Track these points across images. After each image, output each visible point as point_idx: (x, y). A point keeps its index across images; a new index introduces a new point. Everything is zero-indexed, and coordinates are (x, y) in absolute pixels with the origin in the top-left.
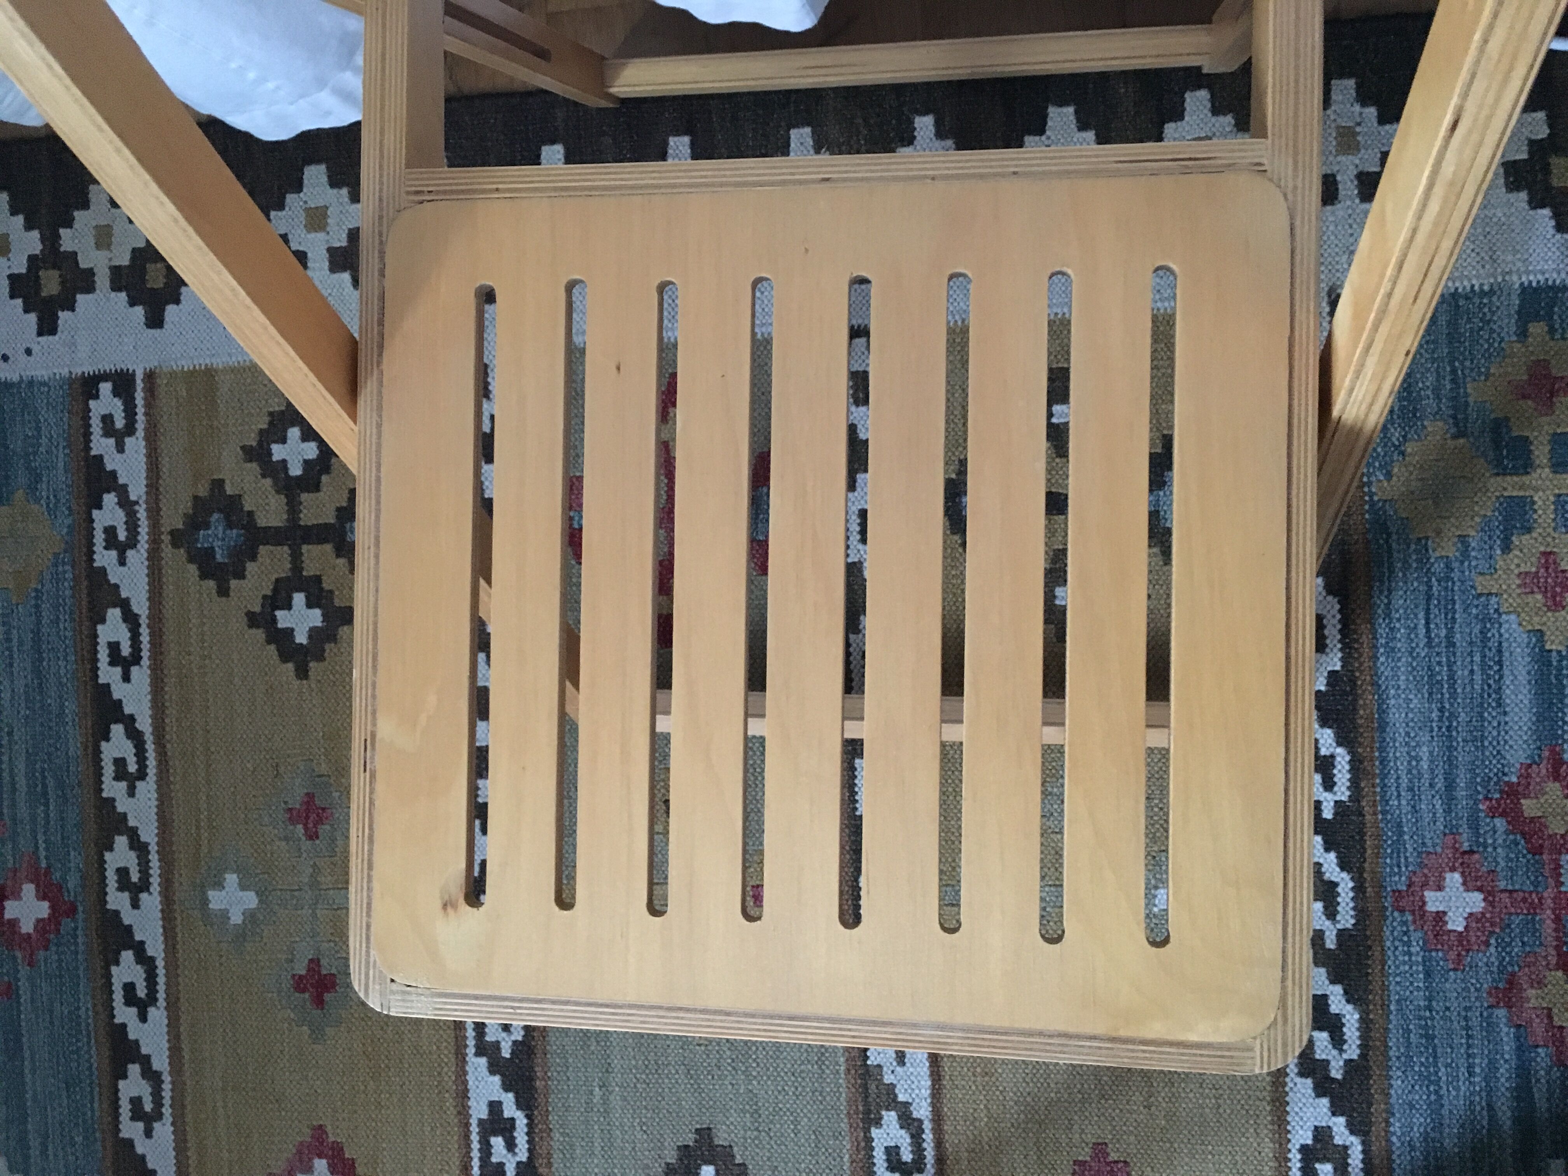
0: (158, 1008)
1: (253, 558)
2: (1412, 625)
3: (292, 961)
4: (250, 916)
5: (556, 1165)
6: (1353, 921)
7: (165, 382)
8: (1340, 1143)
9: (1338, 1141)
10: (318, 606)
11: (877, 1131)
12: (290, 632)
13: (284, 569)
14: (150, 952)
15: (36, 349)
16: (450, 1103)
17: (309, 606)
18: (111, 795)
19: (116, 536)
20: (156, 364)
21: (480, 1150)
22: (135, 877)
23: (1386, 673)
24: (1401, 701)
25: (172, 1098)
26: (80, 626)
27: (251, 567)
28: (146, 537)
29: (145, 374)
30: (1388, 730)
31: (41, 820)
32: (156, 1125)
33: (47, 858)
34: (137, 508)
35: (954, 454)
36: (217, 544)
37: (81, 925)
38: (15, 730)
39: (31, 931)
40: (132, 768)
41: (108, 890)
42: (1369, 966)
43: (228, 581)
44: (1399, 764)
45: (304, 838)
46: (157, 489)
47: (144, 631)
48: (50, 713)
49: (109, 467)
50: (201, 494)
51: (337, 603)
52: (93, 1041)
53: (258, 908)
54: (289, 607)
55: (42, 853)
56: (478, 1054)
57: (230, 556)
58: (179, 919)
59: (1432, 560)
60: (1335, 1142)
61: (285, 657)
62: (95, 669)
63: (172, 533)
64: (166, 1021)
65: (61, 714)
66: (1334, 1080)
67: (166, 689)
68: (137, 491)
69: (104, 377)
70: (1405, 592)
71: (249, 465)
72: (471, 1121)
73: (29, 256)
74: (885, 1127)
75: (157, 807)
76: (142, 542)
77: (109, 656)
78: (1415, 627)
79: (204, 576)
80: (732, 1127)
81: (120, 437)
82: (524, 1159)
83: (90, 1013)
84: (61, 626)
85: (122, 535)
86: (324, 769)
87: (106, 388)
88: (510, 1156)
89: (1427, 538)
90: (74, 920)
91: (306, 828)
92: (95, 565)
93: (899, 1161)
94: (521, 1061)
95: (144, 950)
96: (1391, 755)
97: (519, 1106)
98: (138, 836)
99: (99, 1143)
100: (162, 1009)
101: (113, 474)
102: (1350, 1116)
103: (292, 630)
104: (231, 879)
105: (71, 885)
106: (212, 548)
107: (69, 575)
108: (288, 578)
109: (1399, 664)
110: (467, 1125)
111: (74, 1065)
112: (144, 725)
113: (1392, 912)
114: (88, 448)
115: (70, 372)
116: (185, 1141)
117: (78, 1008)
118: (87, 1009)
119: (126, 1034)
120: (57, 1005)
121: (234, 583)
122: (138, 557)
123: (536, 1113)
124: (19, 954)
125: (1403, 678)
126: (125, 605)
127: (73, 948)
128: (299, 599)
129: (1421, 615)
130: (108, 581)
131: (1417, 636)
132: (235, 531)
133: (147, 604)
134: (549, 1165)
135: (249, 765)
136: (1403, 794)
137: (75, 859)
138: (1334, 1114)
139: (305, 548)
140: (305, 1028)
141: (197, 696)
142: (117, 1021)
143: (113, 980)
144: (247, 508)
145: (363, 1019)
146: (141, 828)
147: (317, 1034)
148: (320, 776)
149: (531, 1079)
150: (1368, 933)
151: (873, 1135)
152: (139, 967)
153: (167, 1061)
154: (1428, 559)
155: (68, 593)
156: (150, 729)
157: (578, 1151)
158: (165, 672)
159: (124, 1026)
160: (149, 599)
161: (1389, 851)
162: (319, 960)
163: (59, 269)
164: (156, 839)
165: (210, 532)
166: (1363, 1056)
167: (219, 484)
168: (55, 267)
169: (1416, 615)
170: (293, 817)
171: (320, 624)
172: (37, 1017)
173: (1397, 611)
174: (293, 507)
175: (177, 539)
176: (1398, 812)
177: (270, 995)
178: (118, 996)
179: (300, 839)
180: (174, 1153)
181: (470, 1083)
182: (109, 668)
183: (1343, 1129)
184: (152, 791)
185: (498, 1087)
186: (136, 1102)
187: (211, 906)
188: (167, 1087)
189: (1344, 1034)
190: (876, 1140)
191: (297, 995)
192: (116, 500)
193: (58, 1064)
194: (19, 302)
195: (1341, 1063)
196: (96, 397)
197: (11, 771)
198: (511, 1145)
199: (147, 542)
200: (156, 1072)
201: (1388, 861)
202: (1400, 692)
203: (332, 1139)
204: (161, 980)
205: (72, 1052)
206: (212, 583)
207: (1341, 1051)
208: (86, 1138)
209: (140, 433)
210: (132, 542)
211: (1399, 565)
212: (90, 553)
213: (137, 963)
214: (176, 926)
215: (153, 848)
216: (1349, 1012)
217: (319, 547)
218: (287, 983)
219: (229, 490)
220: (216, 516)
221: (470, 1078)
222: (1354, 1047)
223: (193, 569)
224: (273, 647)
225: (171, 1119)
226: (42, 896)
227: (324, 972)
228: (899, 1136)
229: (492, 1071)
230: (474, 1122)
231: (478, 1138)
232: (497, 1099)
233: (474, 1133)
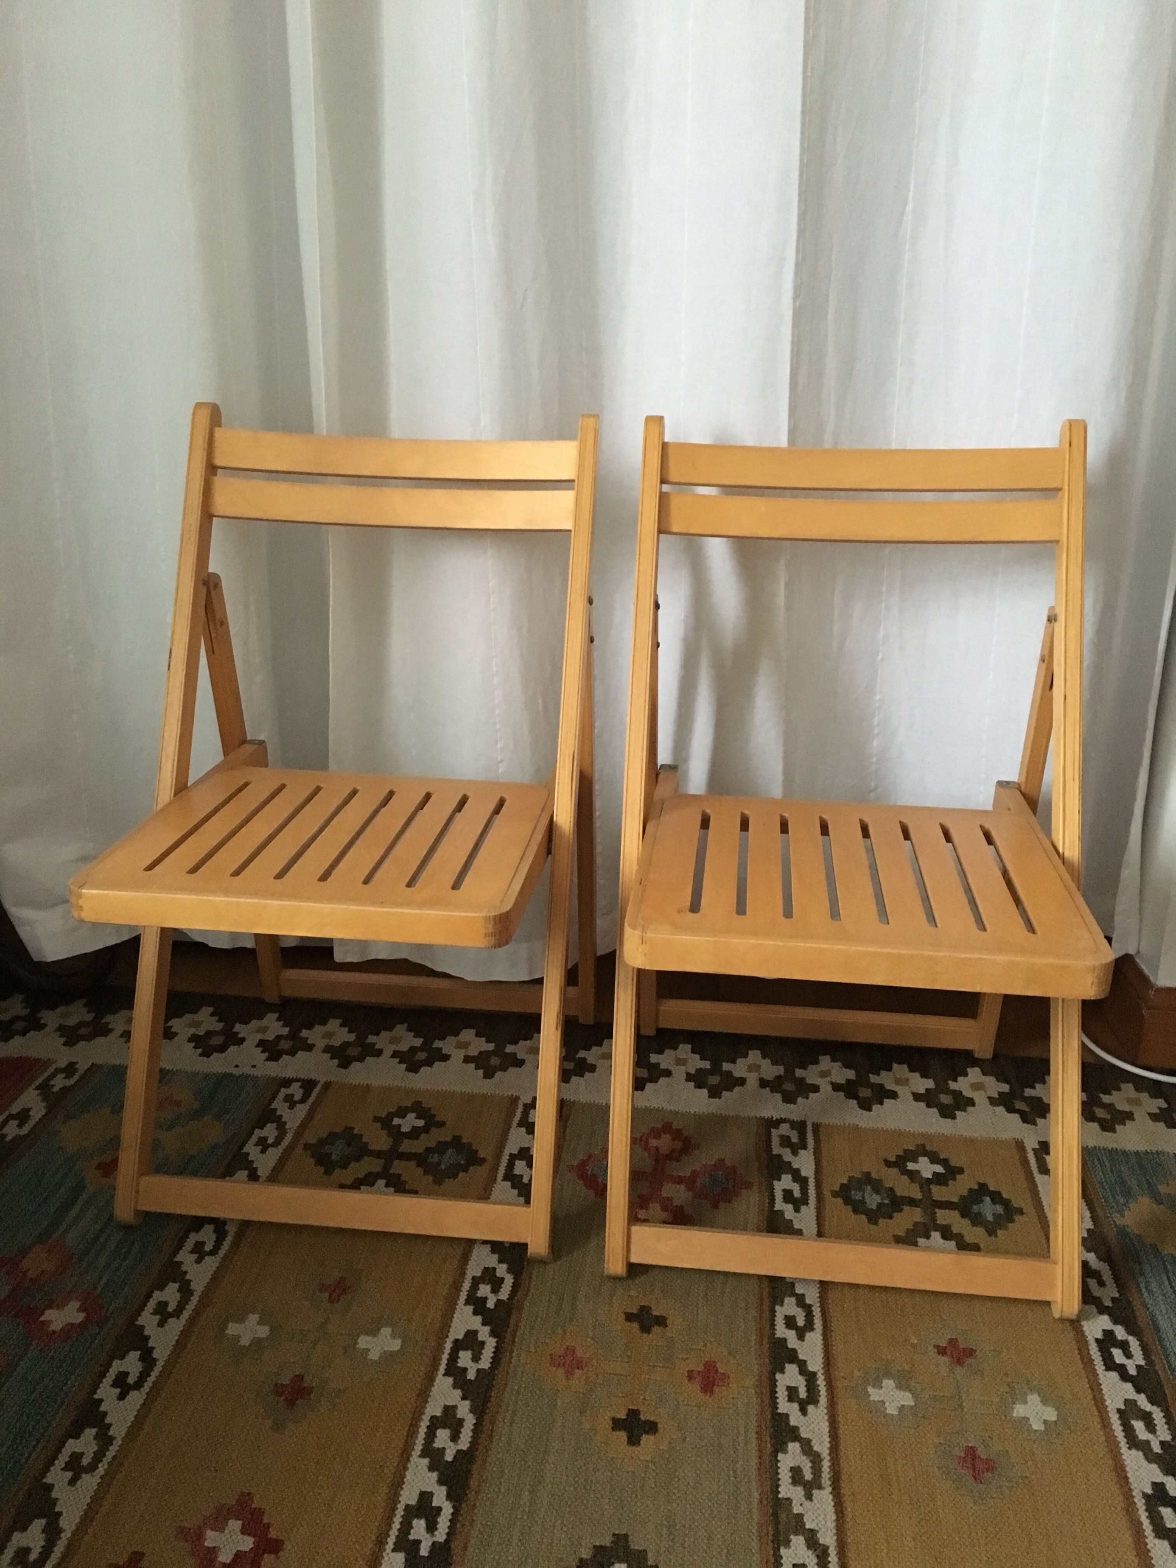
5: (471, 1550)
11: (786, 1551)
16: (384, 1490)
21: (399, 1530)
32: (85, 1476)
56: (423, 1455)
72: (399, 1506)
74: (793, 1548)
80: (648, 1537)
82: (441, 1541)
88: (428, 1536)
94: (460, 1465)
97: (449, 1497)
110: (394, 1509)
123: (463, 1505)
134: (465, 1548)
140: (269, 1420)
147: (278, 1426)
149: (467, 1479)
151: (782, 1554)
157: (495, 1542)
162: (304, 1376)
181: (408, 1477)
185: (433, 1482)
186: (76, 1457)
190: (784, 1558)
191: (273, 1396)
198: (431, 1528)
203: (255, 1505)
221: (409, 1473)
228: (806, 1556)
229: (431, 1468)
230: (401, 1508)
231: (401, 1520)
232: (429, 1490)
233: (398, 1516)
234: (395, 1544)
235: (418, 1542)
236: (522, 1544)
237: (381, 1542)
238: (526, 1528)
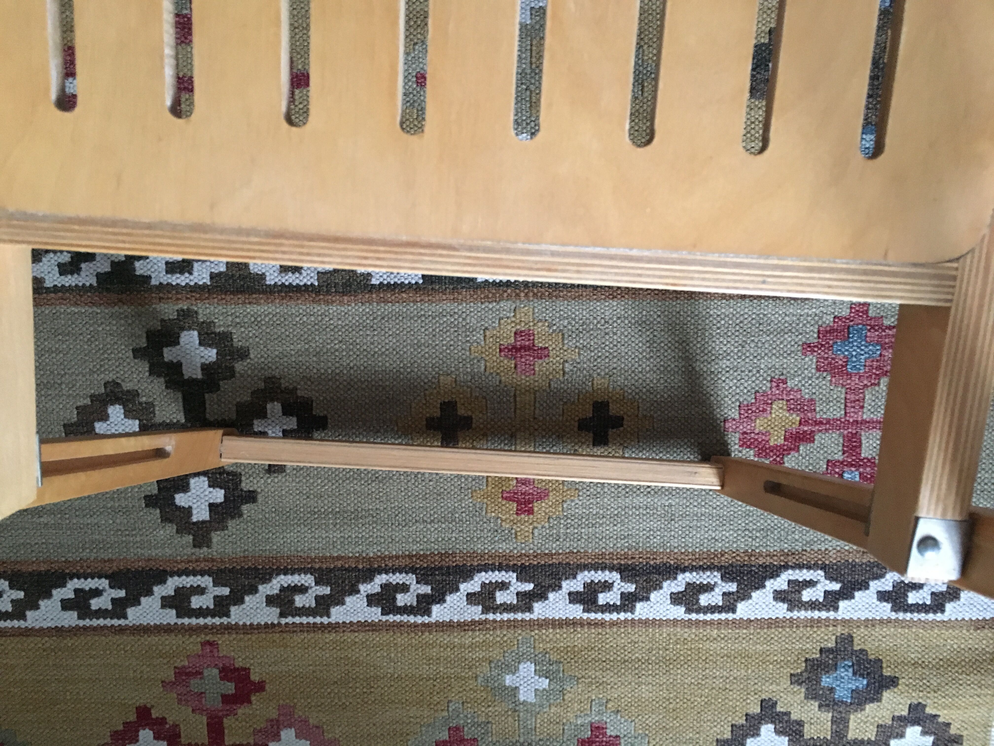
5: (110, 555)
11: (47, 282)
16: (69, 642)
21: (105, 618)
56: (23, 617)
72: (81, 625)
74: (43, 275)
80: (61, 406)
82: (107, 582)
88: (105, 594)
93: (71, 263)
94: (26, 583)
97: (63, 585)
110: (85, 628)
123: (67, 571)
134: (110, 560)
149: (40, 574)
151: (52, 285)
157: (97, 537)
181: (49, 625)
185: (49, 602)
190: (56, 283)
198: (97, 593)
203: (108, 740)
221: (45, 625)
228: (49, 264)
229: (36, 607)
230: (81, 623)
231: (94, 620)
232: (59, 603)
233: (91, 623)
234: (119, 619)
235: (113, 600)
236: (94, 514)
237: (121, 630)
238: (77, 513)
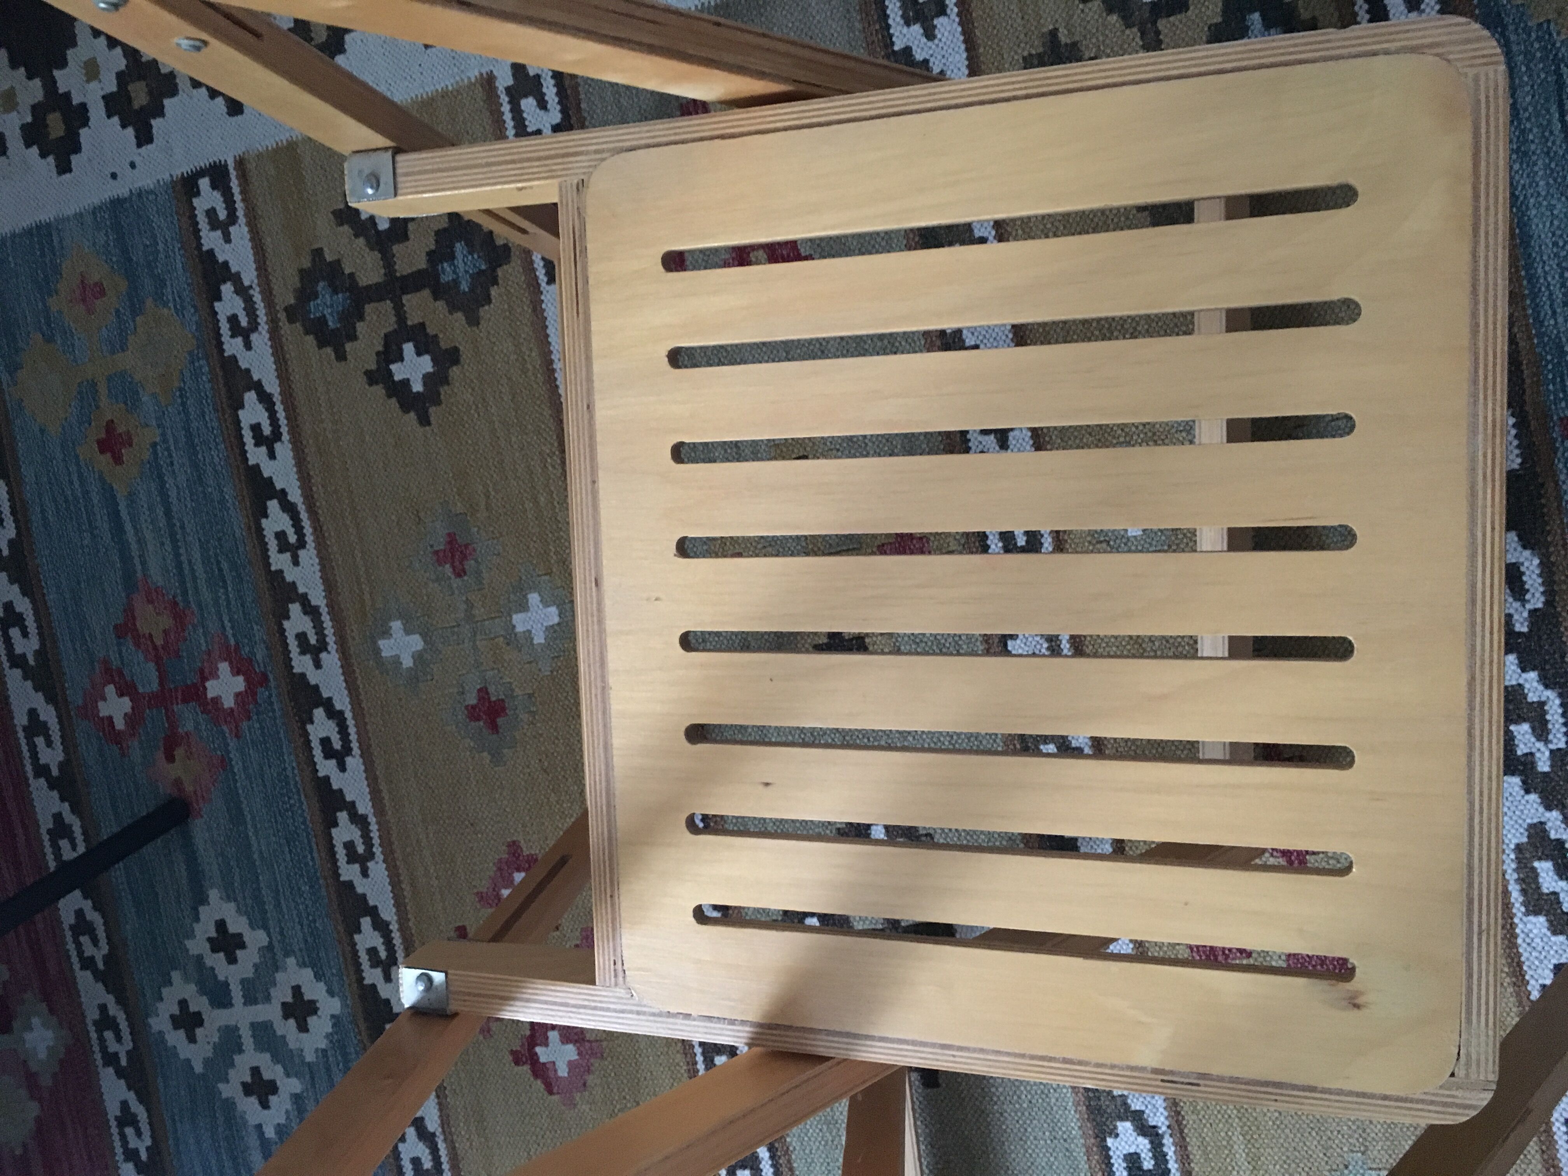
0: (354, 757)
1: (361, 318)
2: (1545, 123)
3: (463, 693)
4: (418, 657)
6: (1519, 460)
7: (254, 165)
8: (1535, 700)
9: (1532, 697)
10: (427, 352)
12: (406, 383)
13: (390, 324)
14: (338, 707)
15: (138, 160)
17: (419, 354)
18: (279, 567)
19: (238, 322)
20: (244, 149)
22: (313, 640)
23: (1522, 182)
24: (1543, 209)
25: (380, 837)
26: (223, 415)
27: (361, 327)
28: (265, 319)
29: (235, 161)
30: (1533, 243)
31: (222, 602)
32: (370, 864)
33: (234, 635)
34: (251, 292)
35: (1016, 53)
36: (328, 311)
37: (274, 692)
38: (186, 522)
39: (232, 705)
40: (292, 539)
41: (291, 655)
42: (1544, 506)
43: (343, 346)
44: (1549, 279)
45: (453, 577)
46: (266, 270)
47: (279, 407)
48: (212, 501)
49: (221, 259)
50: (305, 266)
51: (443, 345)
52: (303, 797)
53: (425, 650)
54: (401, 359)
55: (229, 632)
57: (340, 320)
58: (358, 671)
59: (1558, 45)
60: (1529, 700)
61: (405, 407)
62: (244, 453)
63: (286, 309)
64: (363, 768)
65: (222, 501)
66: (1520, 634)
67: (308, 459)
68: (249, 277)
69: (200, 173)
70: (1532, 86)
71: (341, 229)
73: (117, 74)
75: (320, 571)
76: (262, 324)
77: (253, 438)
78: (1549, 122)
79: (321, 344)
81: (223, 227)
83: (296, 771)
84: (207, 418)
85: (244, 322)
86: (459, 508)
87: (204, 183)
89: (1549, 21)
90: (267, 688)
91: (454, 567)
92: (226, 354)
95: (333, 706)
96: (1539, 271)
98: (309, 601)
99: (323, 889)
100: (358, 757)
101: (226, 264)
102: (1543, 669)
103: (408, 380)
104: (396, 625)
105: (259, 657)
106: (324, 316)
107: (206, 369)
108: (395, 331)
109: (1536, 169)
111: (290, 821)
112: (295, 496)
113: (1563, 442)
114: (199, 245)
115: (171, 176)
116: (398, 875)
117: (285, 769)
118: (293, 768)
119: (330, 784)
120: (266, 768)
121: (348, 346)
122: (261, 339)
124: (225, 728)
125: (1542, 183)
126: (258, 387)
127: (271, 714)
128: (408, 348)
129: (1554, 108)
130: (239, 367)
131: (1551, 133)
132: (340, 295)
133: (277, 382)
135: (393, 517)
136: (1559, 310)
137: (259, 632)
138: (1524, 670)
139: (405, 298)
140: (485, 754)
141: (336, 460)
142: (320, 774)
143: (311, 738)
144: (347, 271)
145: (535, 737)
146: (310, 593)
147: (497, 757)
148: (457, 515)
150: (1538, 470)
152: (330, 722)
153: (370, 804)
154: (1554, 45)
155: (208, 386)
156: (302, 500)
158: (304, 442)
159: (327, 779)
160: (278, 377)
161: (1550, 376)
162: (486, 689)
163: (144, 79)
164: (325, 601)
165: (319, 301)
166: (1548, 603)
167: (318, 253)
168: (141, 78)
169: (1548, 111)
170: (440, 558)
171: (431, 370)
172: (251, 783)
173: (1526, 110)
174: (388, 262)
175: (292, 313)
176: (1555, 332)
177: (449, 728)
178: (318, 752)
179: (450, 578)
180: (390, 888)
182: (256, 449)
183: (1535, 684)
184: (314, 557)
186: (349, 846)
187: (383, 654)
188: (374, 827)
189: (1524, 583)
191: (473, 723)
192: (233, 289)
193: (276, 822)
194: (116, 119)
195: (1525, 614)
196: (198, 194)
197: (190, 562)
199: (266, 323)
200: (362, 815)
201: (1551, 387)
202: (1541, 199)
203: (526, 852)
204: (352, 730)
205: (287, 810)
206: (329, 350)
207: (1523, 601)
208: (311, 887)
209: (242, 220)
210: (254, 326)
211: (1521, 58)
212: (220, 344)
213: (329, 718)
214: (356, 678)
215: (324, 610)
216: (1527, 559)
217: (418, 294)
218: (461, 716)
219: (329, 258)
220: (321, 284)
222: (1538, 595)
223: (310, 339)
224: (394, 400)
225: (382, 857)
226: (236, 672)
227: (493, 699)
